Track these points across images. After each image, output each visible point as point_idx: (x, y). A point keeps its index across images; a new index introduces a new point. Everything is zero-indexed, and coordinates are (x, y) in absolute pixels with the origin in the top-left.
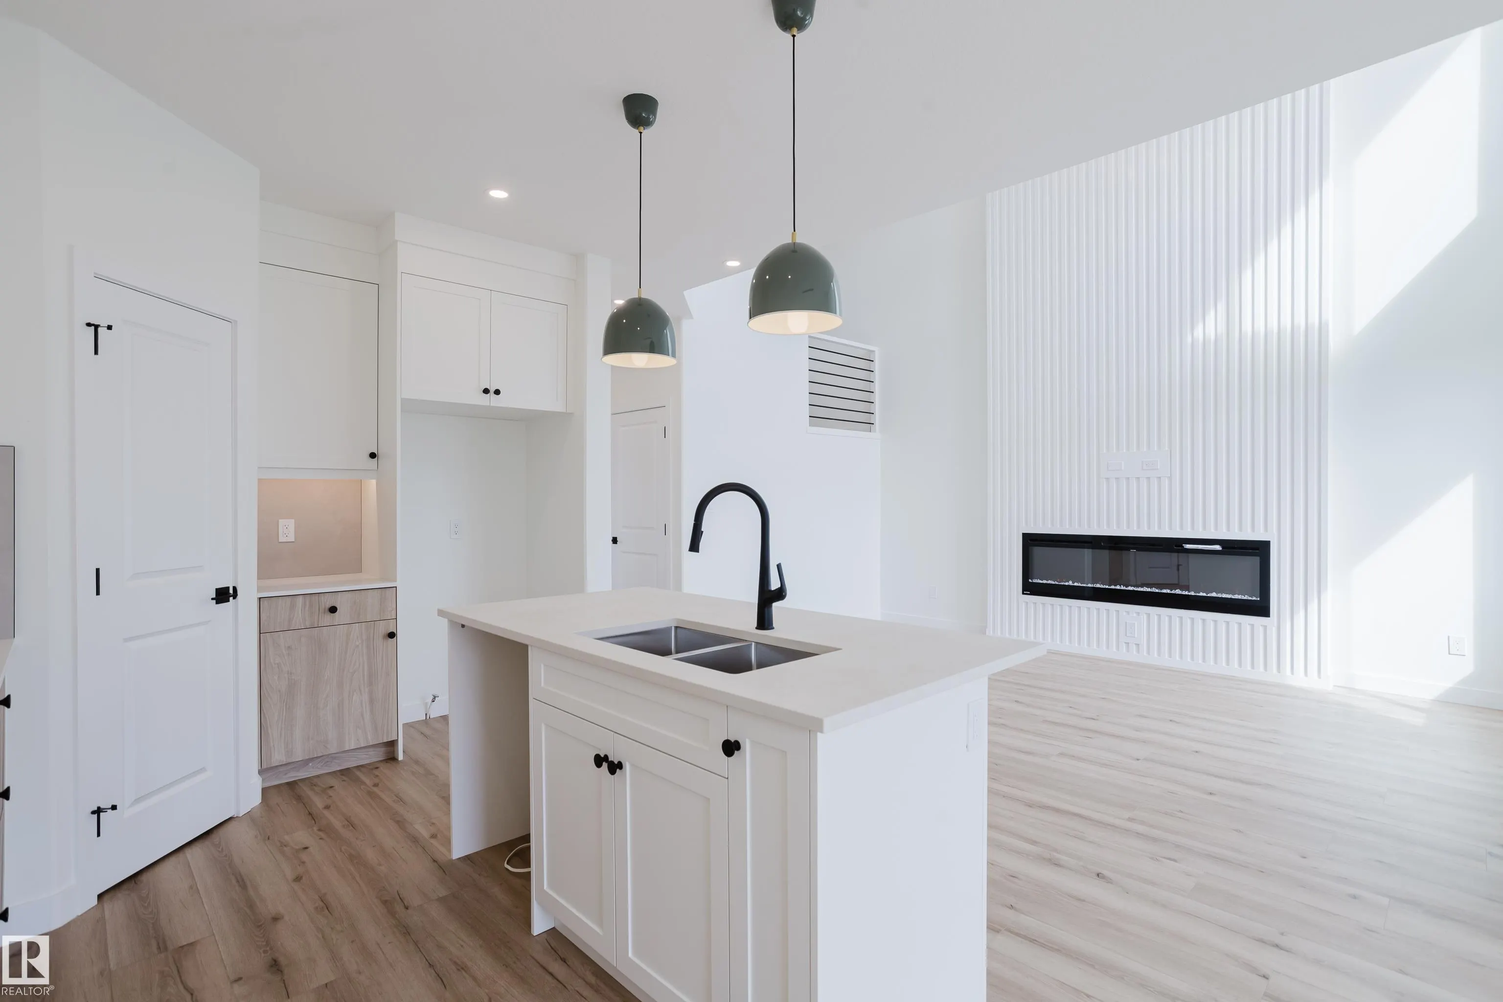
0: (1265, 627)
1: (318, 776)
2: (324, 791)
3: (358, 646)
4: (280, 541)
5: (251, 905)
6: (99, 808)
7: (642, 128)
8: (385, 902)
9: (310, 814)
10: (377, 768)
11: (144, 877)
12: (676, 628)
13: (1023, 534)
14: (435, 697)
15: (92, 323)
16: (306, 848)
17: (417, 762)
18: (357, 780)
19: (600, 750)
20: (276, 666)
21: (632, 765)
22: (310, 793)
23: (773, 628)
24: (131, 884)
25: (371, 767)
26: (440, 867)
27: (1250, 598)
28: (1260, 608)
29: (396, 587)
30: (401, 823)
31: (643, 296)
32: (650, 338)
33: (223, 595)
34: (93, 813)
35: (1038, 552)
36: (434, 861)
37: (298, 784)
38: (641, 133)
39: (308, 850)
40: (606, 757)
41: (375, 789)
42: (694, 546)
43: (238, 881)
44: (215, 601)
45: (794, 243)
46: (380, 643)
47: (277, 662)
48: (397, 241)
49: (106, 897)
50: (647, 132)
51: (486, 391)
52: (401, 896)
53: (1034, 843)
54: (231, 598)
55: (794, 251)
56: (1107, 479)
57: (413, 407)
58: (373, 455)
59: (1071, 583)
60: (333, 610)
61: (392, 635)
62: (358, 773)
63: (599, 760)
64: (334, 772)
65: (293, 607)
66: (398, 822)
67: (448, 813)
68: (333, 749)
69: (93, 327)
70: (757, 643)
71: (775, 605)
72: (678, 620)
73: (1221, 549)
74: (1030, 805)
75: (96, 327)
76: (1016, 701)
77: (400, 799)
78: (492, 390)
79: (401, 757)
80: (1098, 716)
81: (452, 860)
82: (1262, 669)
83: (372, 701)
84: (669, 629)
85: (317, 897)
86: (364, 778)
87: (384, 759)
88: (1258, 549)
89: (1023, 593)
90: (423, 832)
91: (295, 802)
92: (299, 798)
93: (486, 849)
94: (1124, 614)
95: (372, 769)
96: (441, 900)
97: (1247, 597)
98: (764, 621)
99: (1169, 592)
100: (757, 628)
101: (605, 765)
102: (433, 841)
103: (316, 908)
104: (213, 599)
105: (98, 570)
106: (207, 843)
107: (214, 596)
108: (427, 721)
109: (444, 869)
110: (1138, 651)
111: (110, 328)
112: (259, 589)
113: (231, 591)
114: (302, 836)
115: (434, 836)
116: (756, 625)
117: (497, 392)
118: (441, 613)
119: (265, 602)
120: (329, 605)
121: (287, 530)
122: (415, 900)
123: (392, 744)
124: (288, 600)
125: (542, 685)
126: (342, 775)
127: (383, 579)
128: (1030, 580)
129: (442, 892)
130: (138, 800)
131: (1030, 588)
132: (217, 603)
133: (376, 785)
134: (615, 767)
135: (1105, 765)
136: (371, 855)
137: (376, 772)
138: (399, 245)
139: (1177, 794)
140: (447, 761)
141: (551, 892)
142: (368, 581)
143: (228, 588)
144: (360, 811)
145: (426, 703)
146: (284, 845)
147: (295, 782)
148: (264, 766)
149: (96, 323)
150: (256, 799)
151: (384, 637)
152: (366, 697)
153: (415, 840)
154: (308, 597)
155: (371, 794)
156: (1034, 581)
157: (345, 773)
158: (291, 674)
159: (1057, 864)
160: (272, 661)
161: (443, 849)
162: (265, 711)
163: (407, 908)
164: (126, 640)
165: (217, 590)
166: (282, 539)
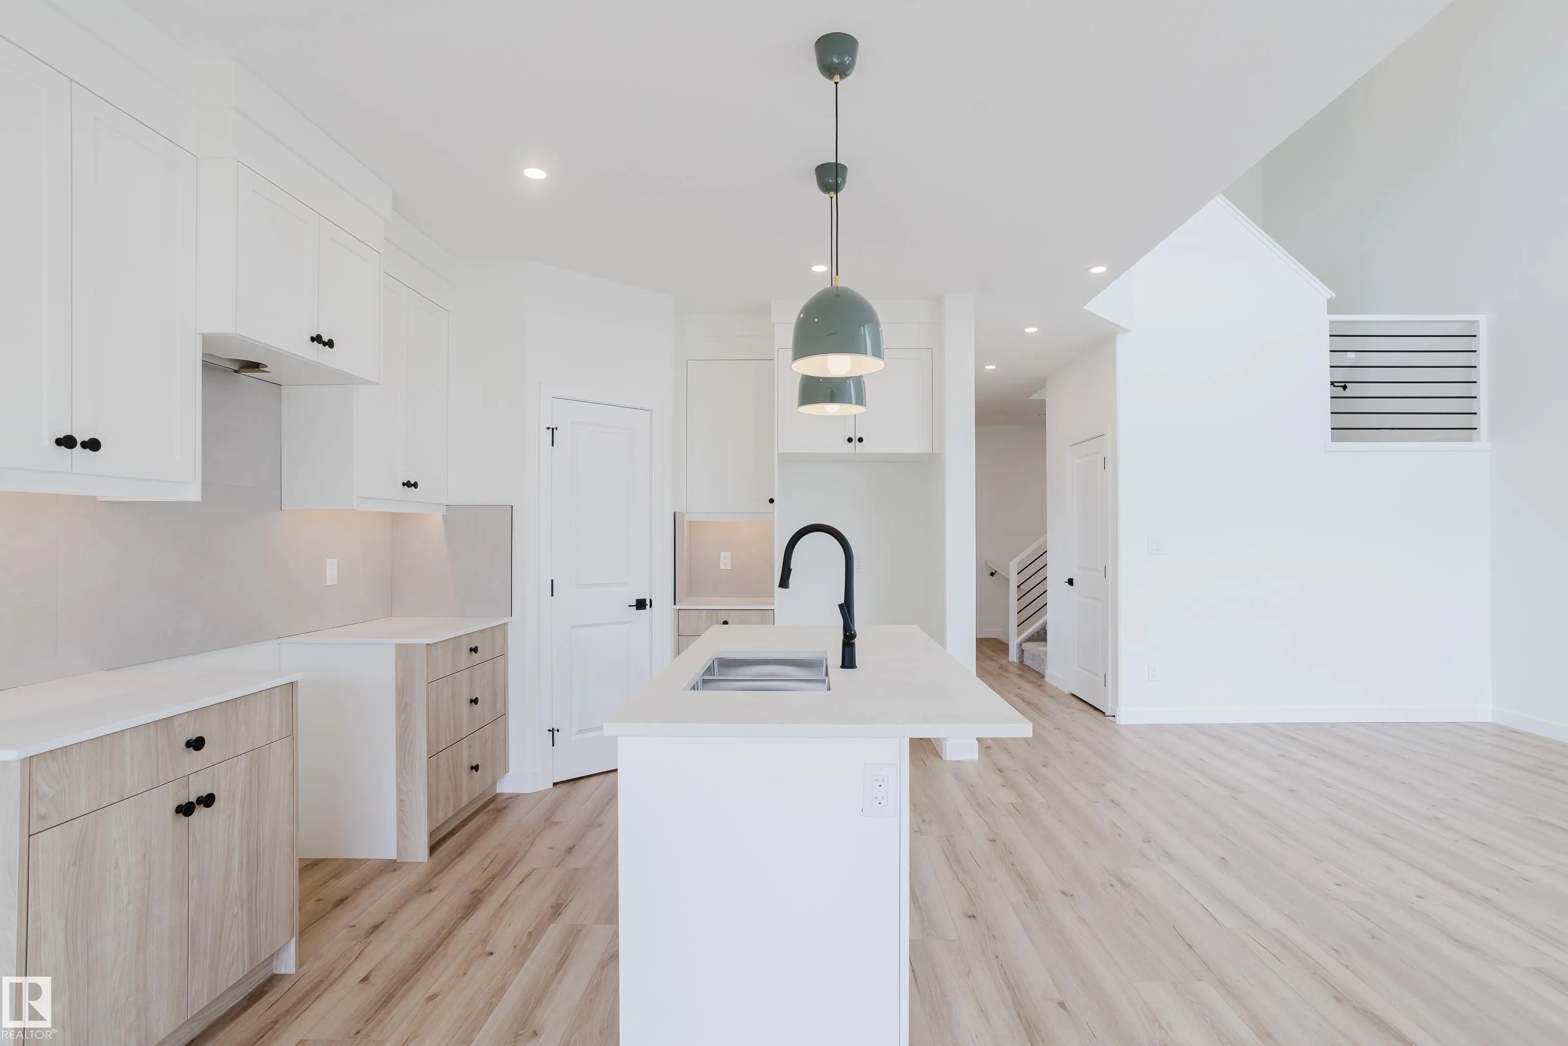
6: (553, 728)
15: (550, 427)
32: (831, 388)
33: (641, 604)
34: (550, 731)
42: (784, 583)
44: (635, 607)
48: (773, 324)
49: (558, 787)
51: (850, 440)
54: (648, 606)
55: (837, 295)
57: (785, 459)
58: (771, 501)
65: (699, 617)
69: (550, 430)
75: (553, 429)
78: (855, 439)
98: (845, 660)
105: (552, 580)
107: (635, 605)
111: (563, 429)
113: (648, 602)
117: (861, 440)
119: (681, 612)
120: (723, 620)
121: (726, 561)
124: (696, 612)
130: (580, 732)
132: (637, 610)
138: (776, 327)
143: (645, 600)
149: (553, 427)
154: (709, 613)
164: (573, 627)
165: (637, 600)
166: (722, 567)
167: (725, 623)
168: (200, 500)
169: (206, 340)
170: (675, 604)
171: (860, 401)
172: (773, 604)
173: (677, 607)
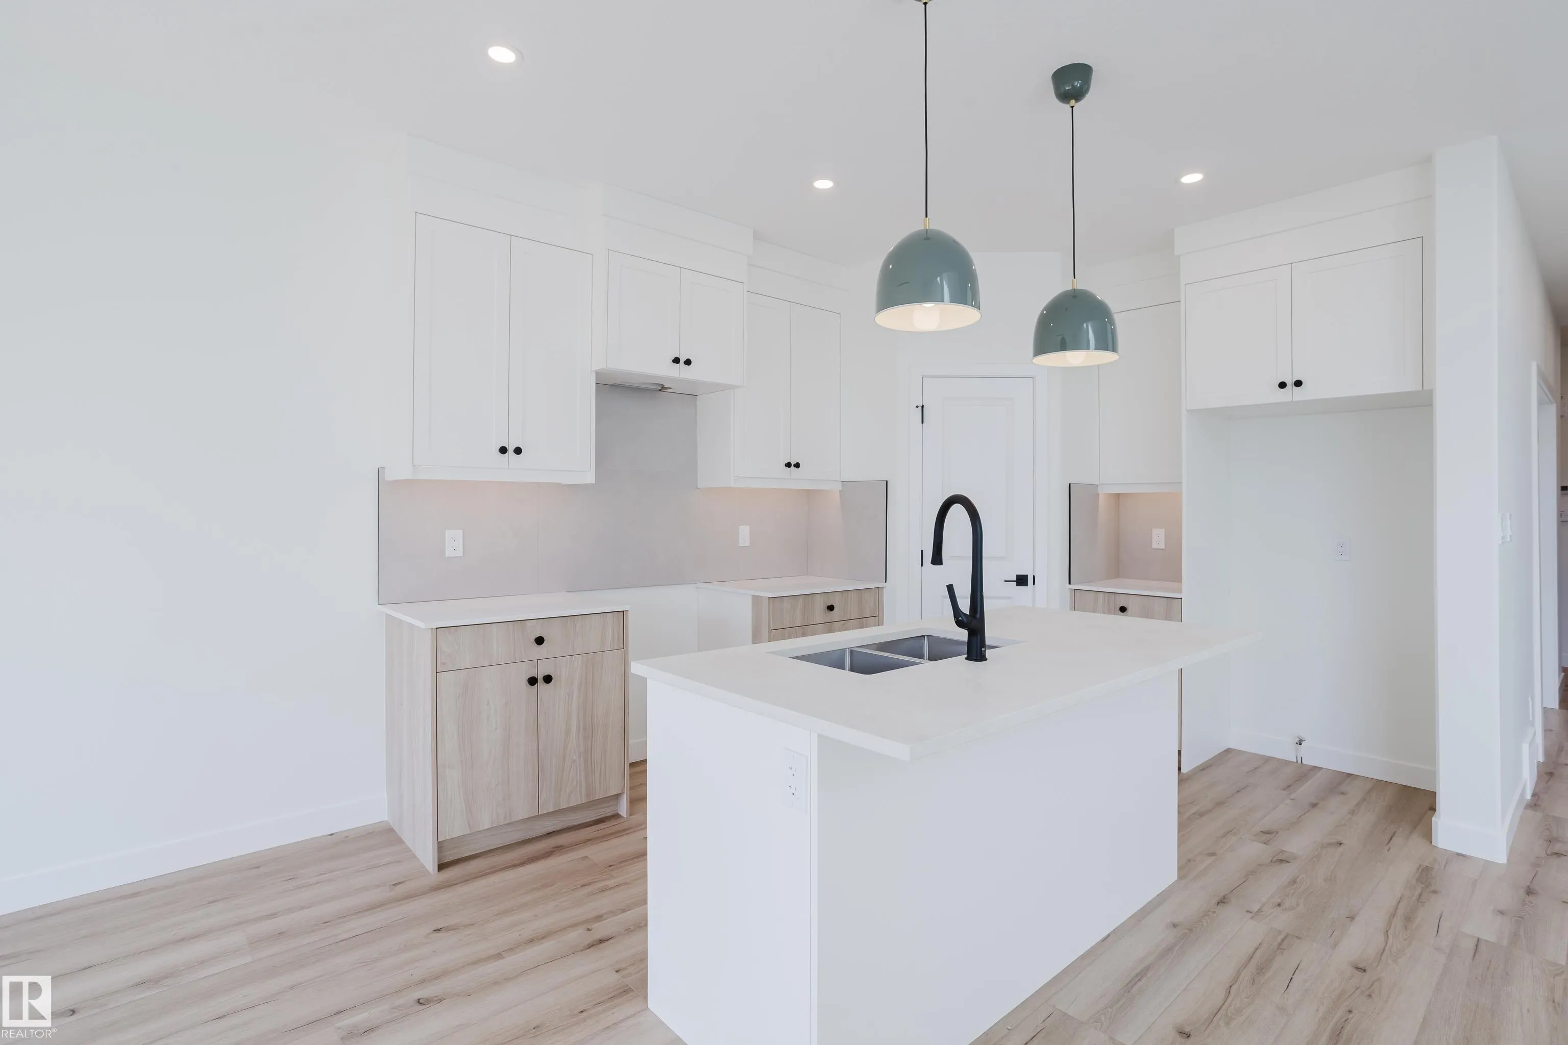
4: (1153, 548)
7: (1073, 102)
29: (1181, 598)
33: (1022, 580)
38: (1072, 107)
44: (1015, 583)
45: (927, 230)
48: (1178, 256)
51: (1282, 385)
54: (1031, 584)
55: (927, 239)
65: (1096, 601)
69: (920, 408)
113: (1030, 579)
119: (1078, 594)
120: (1120, 605)
121: (1159, 539)
124: (1093, 594)
138: (1182, 259)
143: (1026, 577)
154: (1107, 595)
165: (1018, 576)
166: (1155, 546)
167: (1123, 609)
168: (594, 482)
169: (598, 374)
170: (1070, 583)
171: (1107, 342)
172: (1180, 591)
173: (1073, 587)
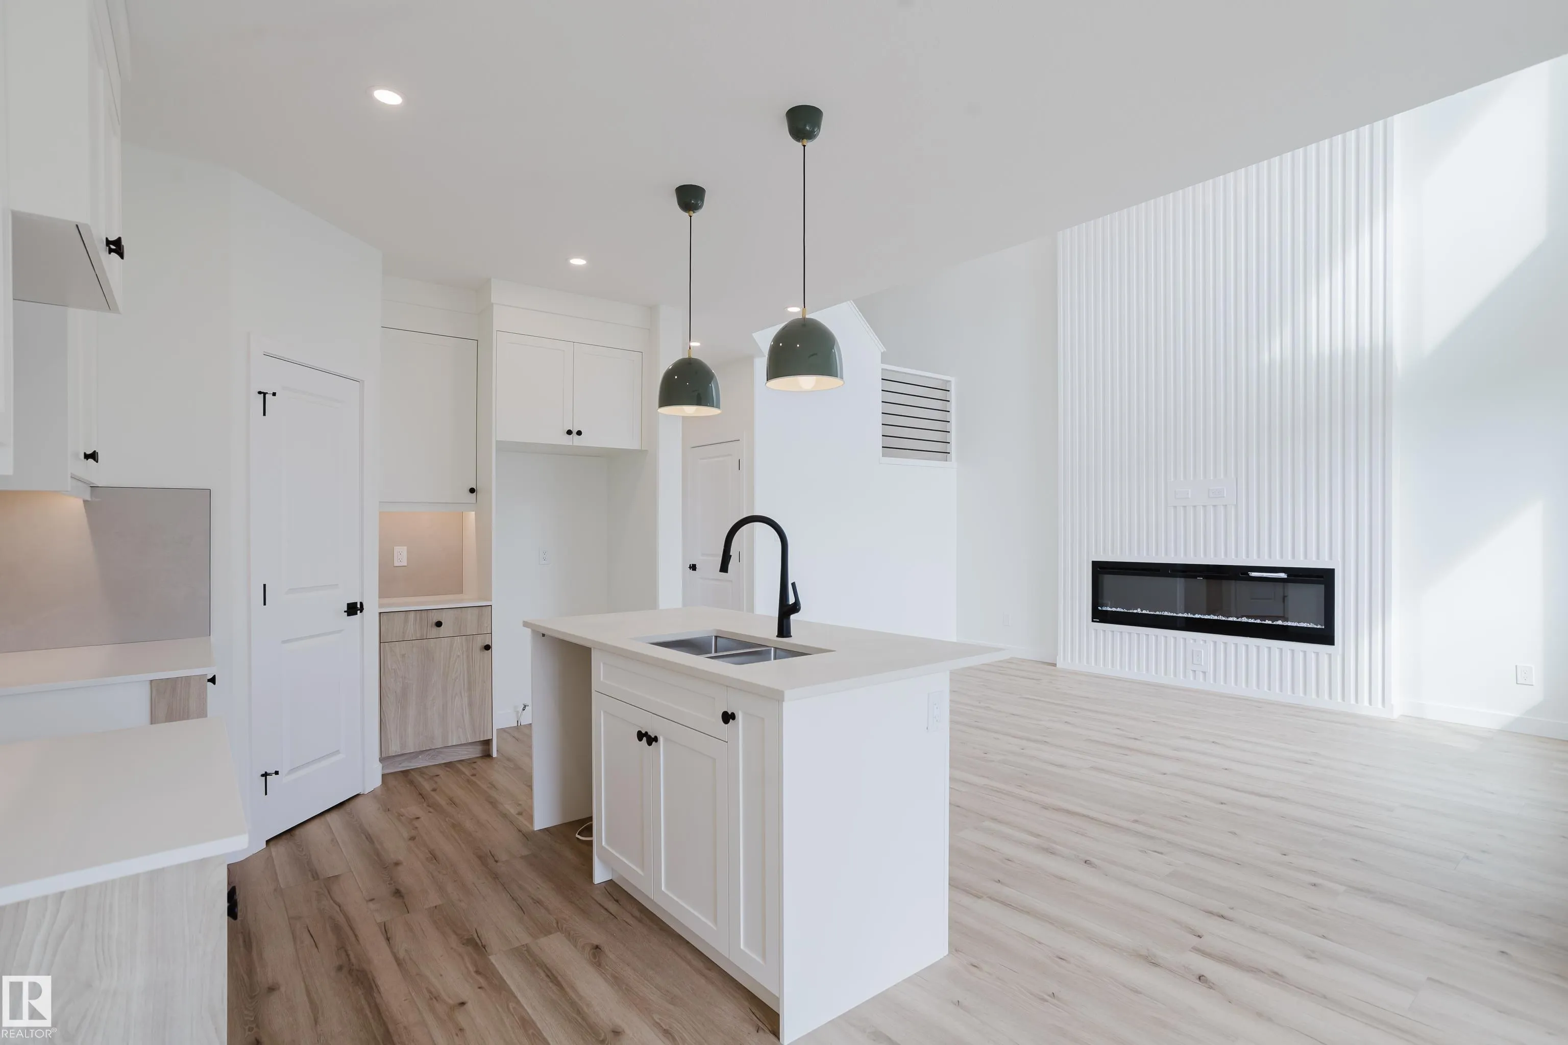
0: (1330, 655)
1: (426, 767)
2: (432, 778)
3: (458, 656)
4: (395, 565)
5: (378, 854)
6: (266, 772)
7: (691, 213)
8: (480, 857)
9: (420, 794)
10: (475, 762)
11: (297, 832)
12: (716, 637)
13: (1093, 562)
14: (525, 706)
15: (262, 391)
16: (418, 818)
17: (509, 759)
18: (459, 772)
19: (642, 728)
20: (393, 671)
21: (666, 740)
22: (420, 779)
23: (791, 636)
24: (288, 836)
25: (469, 762)
26: (524, 835)
27: (1316, 626)
28: (1325, 636)
29: (491, 606)
30: (493, 803)
31: (693, 356)
32: (698, 392)
33: (353, 609)
34: (262, 775)
35: (1109, 580)
36: (519, 831)
37: (410, 773)
38: (691, 217)
39: (420, 819)
40: (646, 733)
41: (473, 778)
42: (725, 568)
43: (367, 838)
44: (347, 613)
45: (804, 318)
46: (478, 654)
47: (393, 668)
48: (492, 304)
49: (271, 843)
50: (696, 215)
51: (569, 432)
52: (492, 854)
53: (1038, 836)
54: (359, 612)
55: (804, 325)
56: (1175, 507)
57: (505, 447)
58: (472, 491)
59: (1139, 611)
60: (439, 624)
61: (488, 648)
62: (459, 766)
63: (641, 736)
64: (440, 765)
65: (406, 621)
66: (491, 803)
67: (531, 797)
68: (439, 744)
69: (262, 394)
70: (776, 648)
71: (793, 617)
72: (718, 631)
73: (1286, 577)
74: (1045, 807)
75: (265, 394)
76: (1066, 722)
77: (493, 786)
78: (575, 432)
79: (495, 755)
80: (1142, 736)
81: (534, 832)
82: (1326, 697)
83: (471, 704)
84: (710, 637)
85: (427, 851)
86: (463, 769)
87: (481, 755)
88: (1322, 577)
89: (1093, 621)
90: (512, 810)
91: (408, 786)
92: (411, 783)
93: (561, 824)
94: (1191, 642)
95: (470, 763)
96: (522, 857)
97: (1311, 625)
98: (784, 630)
99: (1235, 620)
100: (777, 636)
101: (645, 739)
102: (520, 818)
103: (427, 859)
104: (345, 612)
105: (265, 586)
106: (341, 811)
107: (346, 610)
108: (518, 727)
109: (527, 837)
110: (1205, 679)
111: (274, 394)
112: (381, 606)
113: (359, 606)
114: (414, 809)
115: (520, 814)
116: (777, 634)
117: (579, 433)
118: (526, 624)
119: (385, 617)
120: (435, 620)
121: (401, 556)
122: (503, 856)
123: (487, 743)
124: (403, 614)
125: (602, 679)
126: (446, 767)
127: (480, 599)
128: (1100, 608)
129: (525, 852)
130: (293, 769)
131: (1099, 616)
132: (348, 615)
133: (474, 775)
134: (652, 740)
135: (1132, 778)
136: (469, 825)
137: (474, 765)
138: (495, 307)
139: (1189, 803)
140: (530, 756)
141: (607, 847)
142: (468, 600)
143: (356, 603)
144: (460, 793)
145: (518, 712)
146: (400, 816)
147: (407, 771)
148: (383, 755)
149: (265, 392)
150: (378, 782)
151: (481, 650)
152: (466, 700)
153: (505, 816)
154: (418, 613)
155: (468, 781)
156: (1103, 609)
157: (449, 765)
158: (405, 678)
159: (1052, 853)
160: (390, 667)
161: (526, 823)
162: (384, 709)
163: (496, 861)
164: (284, 642)
165: (348, 605)
166: (397, 563)
